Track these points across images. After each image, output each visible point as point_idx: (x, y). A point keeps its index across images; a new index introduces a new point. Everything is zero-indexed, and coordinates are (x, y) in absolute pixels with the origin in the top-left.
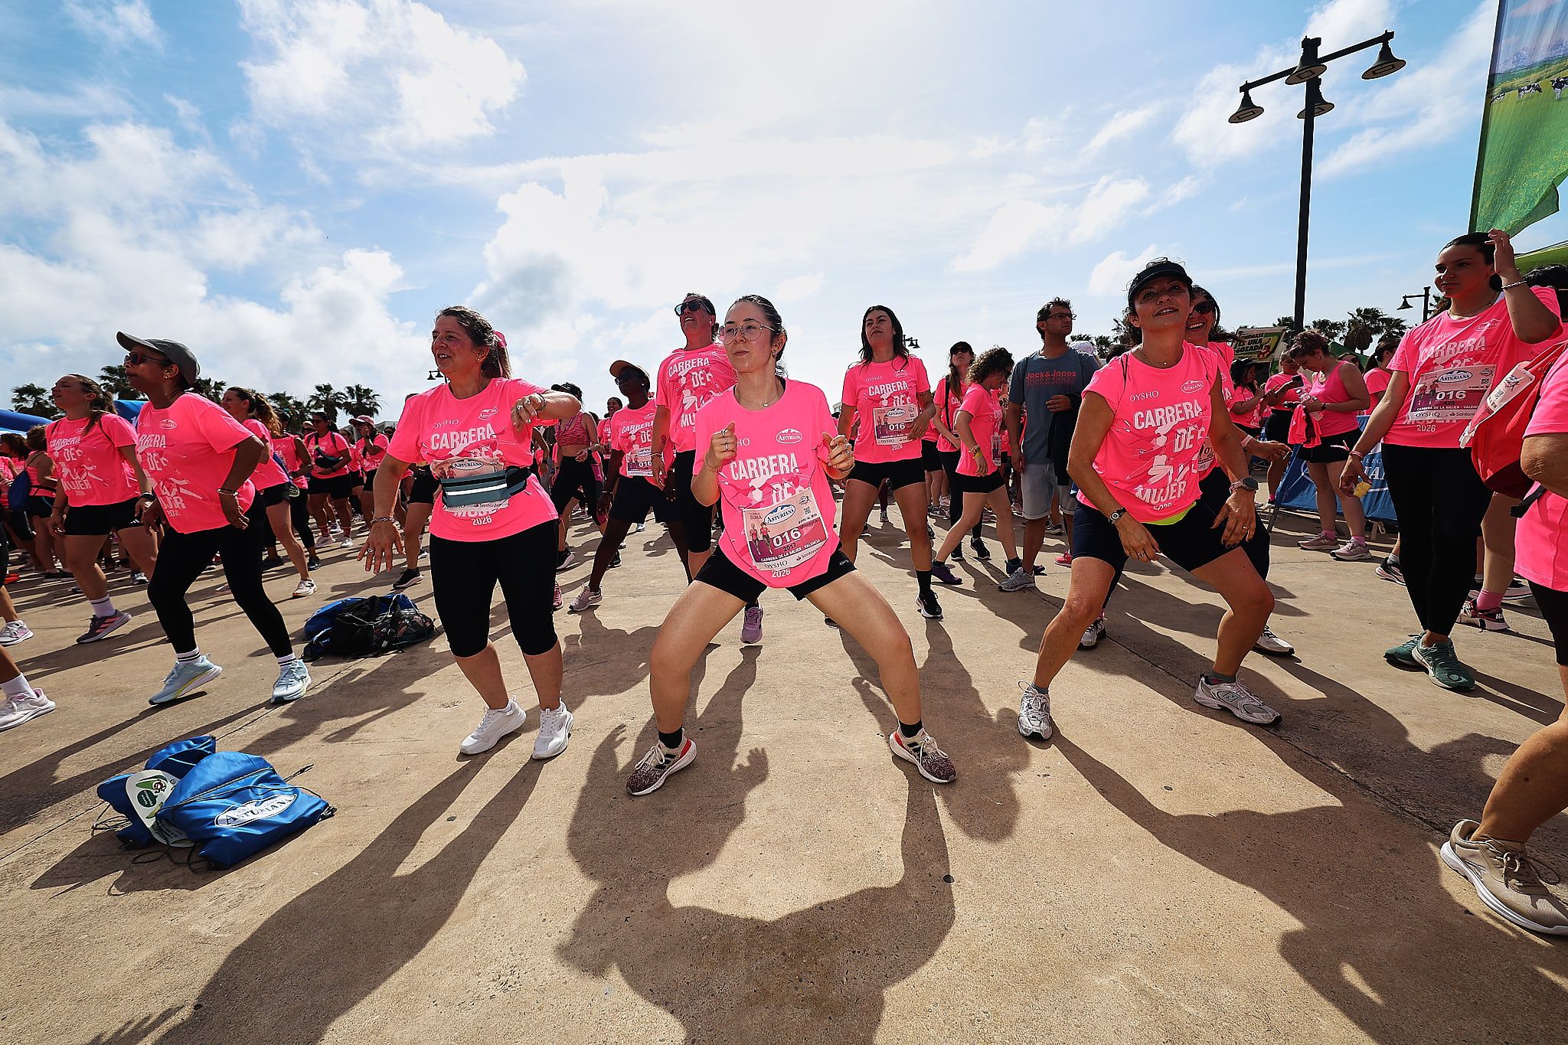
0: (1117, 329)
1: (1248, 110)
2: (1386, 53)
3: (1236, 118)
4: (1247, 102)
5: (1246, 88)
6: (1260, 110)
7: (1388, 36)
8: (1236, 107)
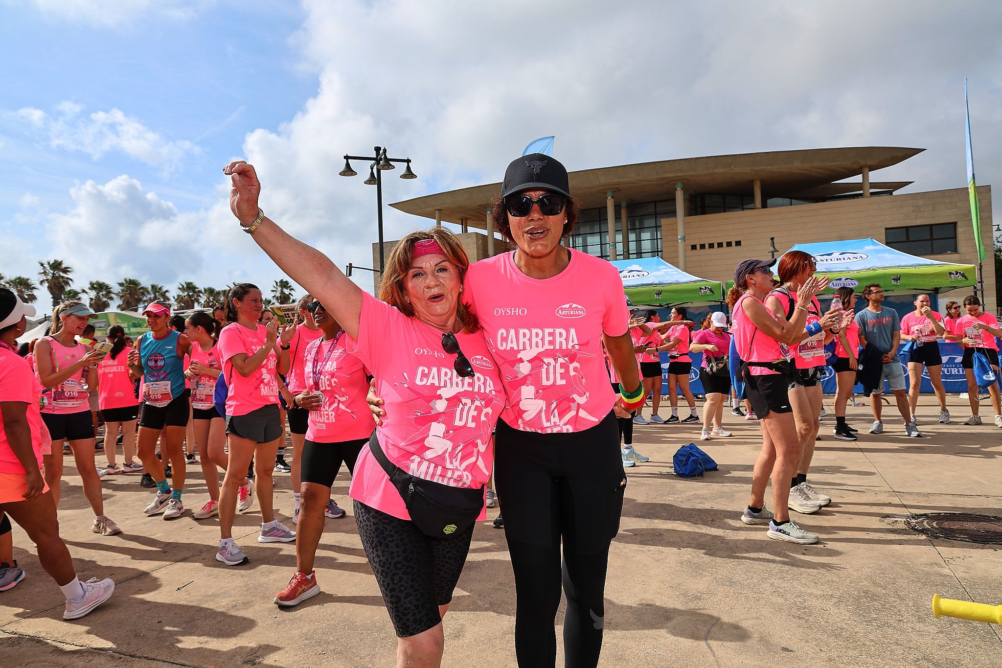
0: (45, 273)
1: (348, 171)
2: (408, 168)
3: (343, 174)
4: (348, 165)
5: (347, 158)
8: (343, 167)
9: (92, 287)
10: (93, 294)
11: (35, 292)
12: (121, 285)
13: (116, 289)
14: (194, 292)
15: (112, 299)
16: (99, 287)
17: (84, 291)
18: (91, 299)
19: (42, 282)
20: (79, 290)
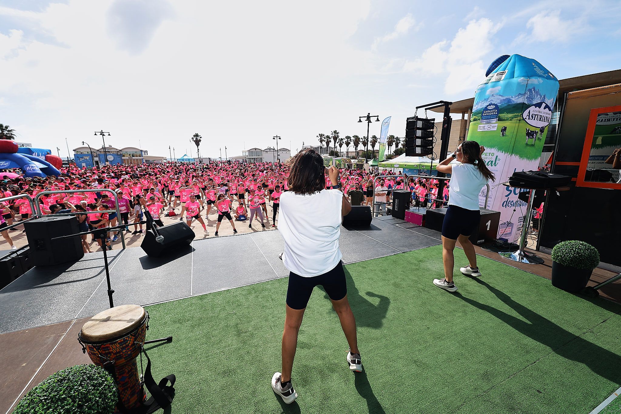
0: (333, 134)
1: (360, 121)
2: (378, 119)
4: (360, 119)
5: (360, 117)
6: (361, 122)
7: (378, 116)
8: (358, 121)
9: (346, 138)
10: (346, 140)
11: (331, 140)
12: (353, 137)
13: (352, 138)
14: (376, 139)
15: (351, 141)
16: (348, 137)
17: (344, 139)
18: (346, 141)
19: (332, 137)
20: (343, 139)
